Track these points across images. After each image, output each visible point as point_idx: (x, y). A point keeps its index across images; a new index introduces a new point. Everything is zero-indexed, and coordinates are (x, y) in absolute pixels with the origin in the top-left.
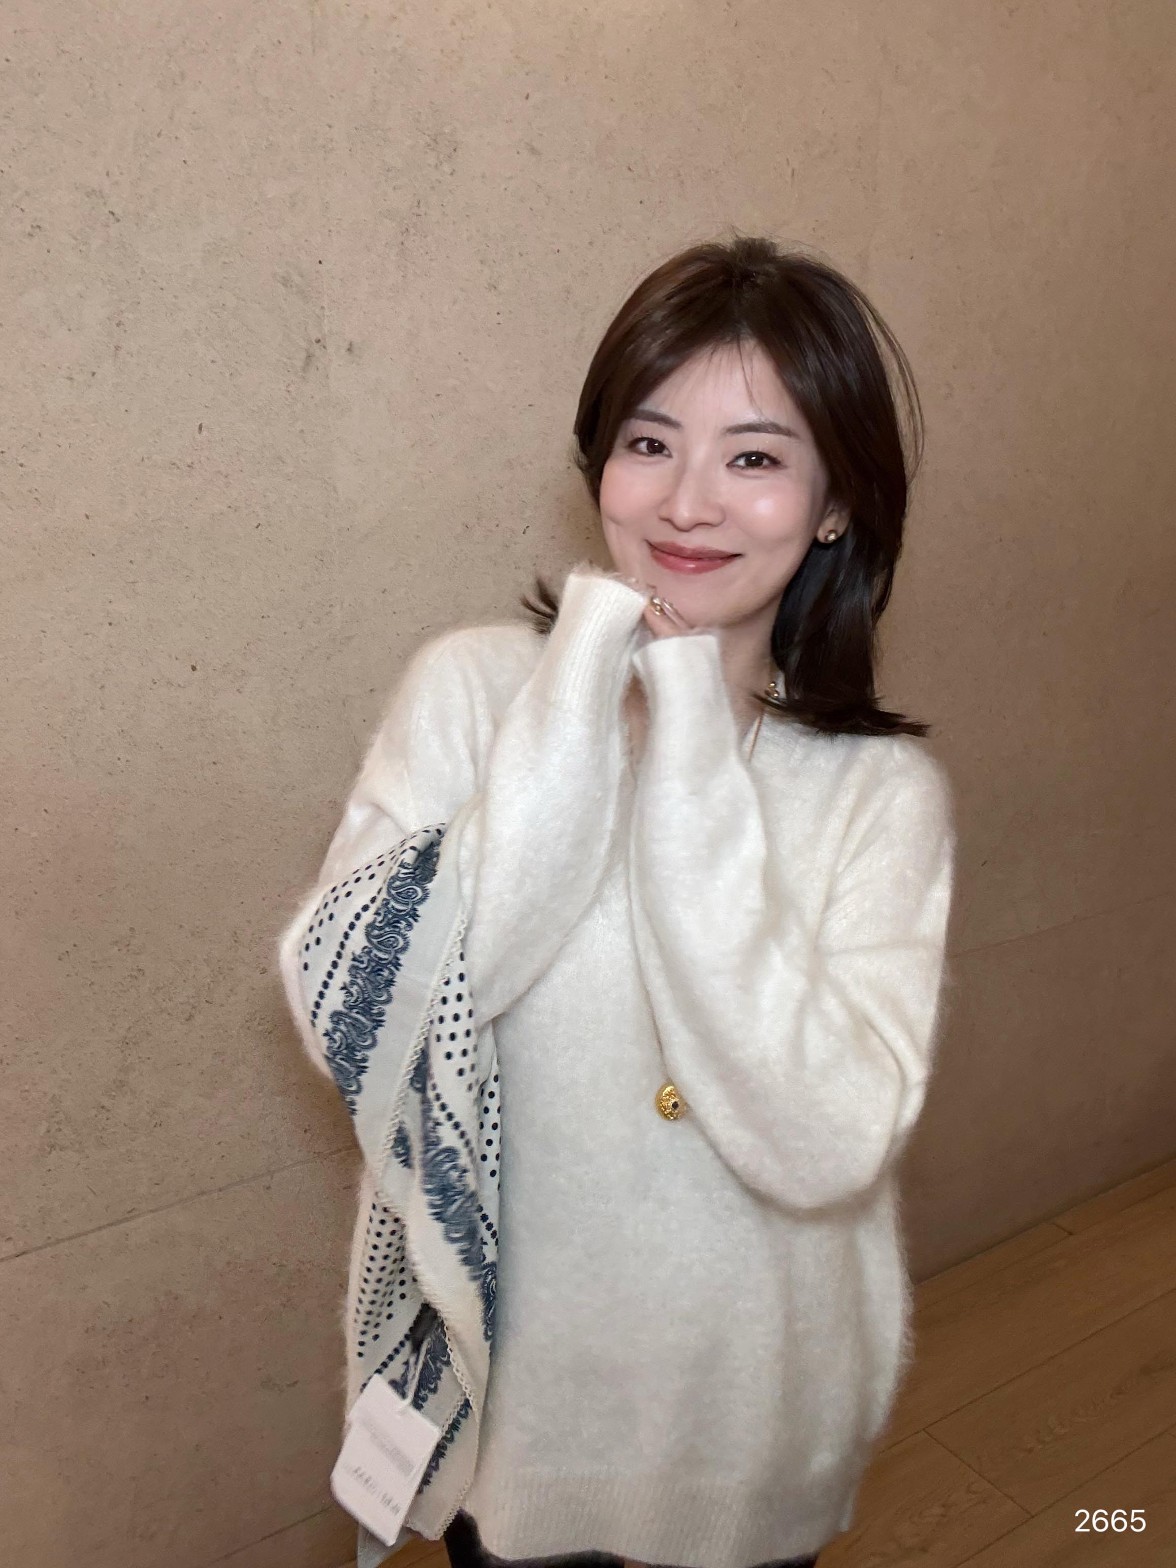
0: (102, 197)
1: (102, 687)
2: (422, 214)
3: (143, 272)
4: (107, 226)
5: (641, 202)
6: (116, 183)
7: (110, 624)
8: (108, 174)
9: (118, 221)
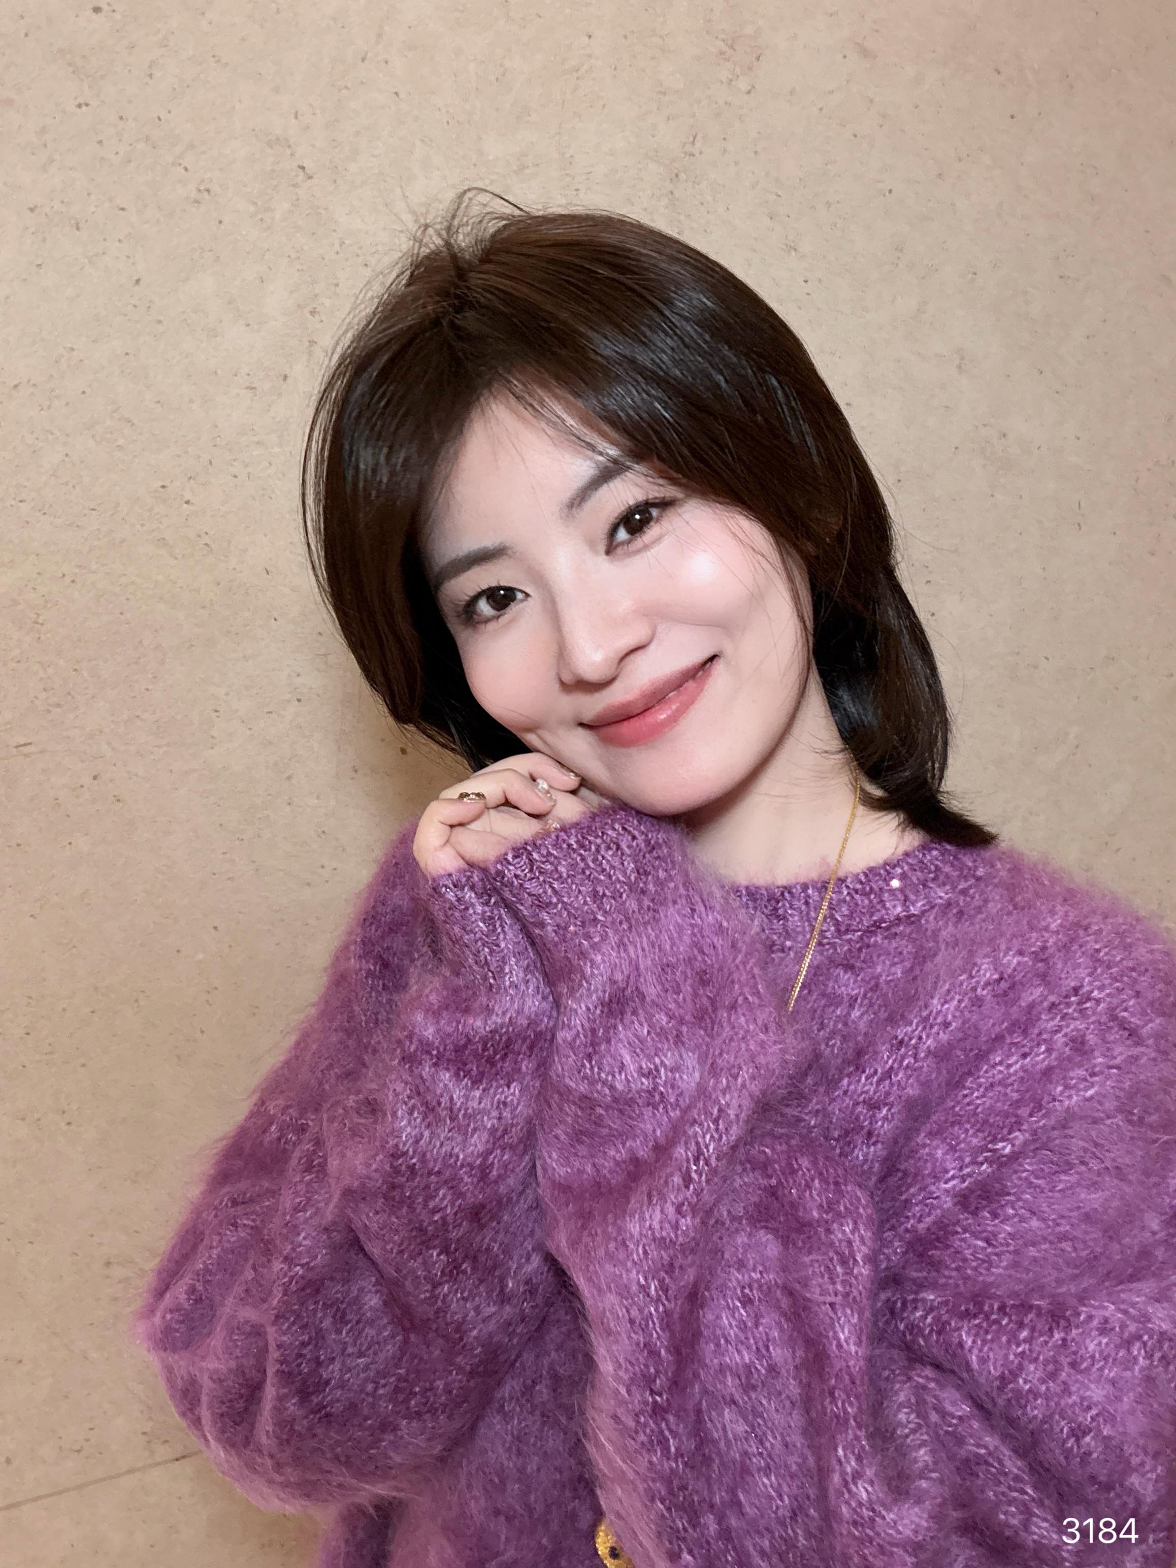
0: (289, 146)
1: (289, 778)
3: (342, 244)
4: (296, 185)
5: (1012, 117)
6: (307, 128)
7: (299, 700)
8: (296, 117)
9: (310, 177)
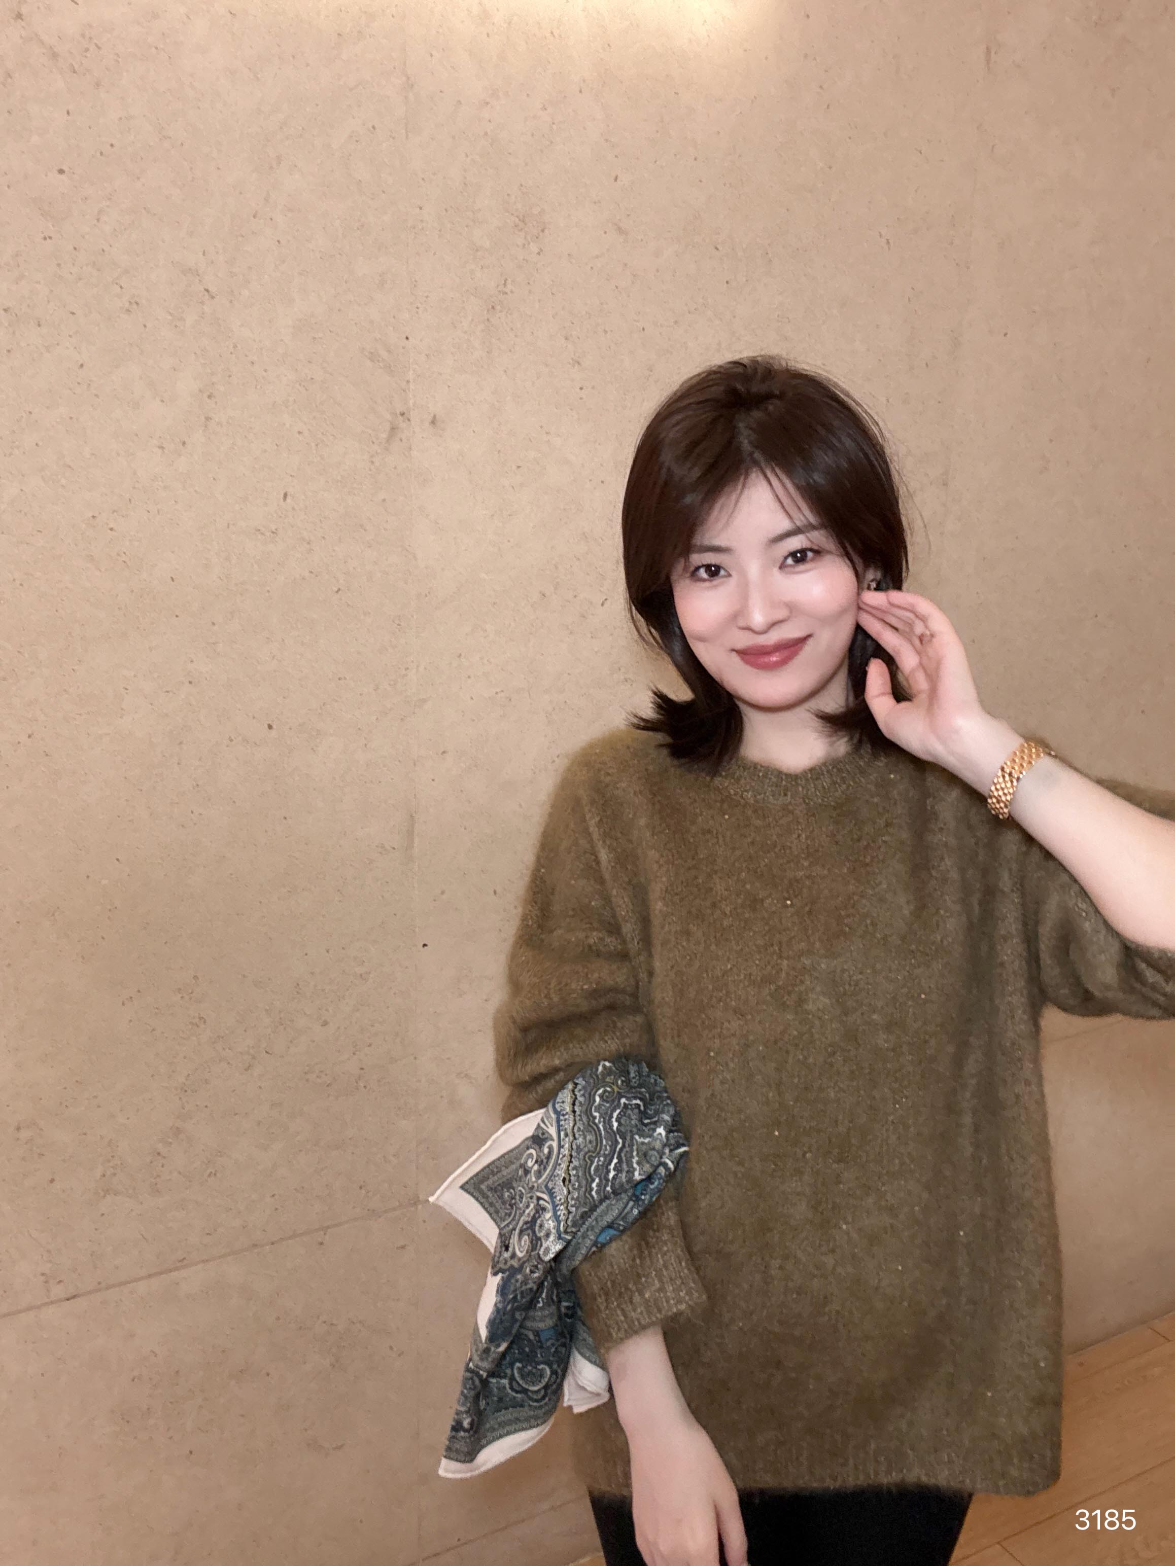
0: (198, 275)
1: (181, 743)
2: (509, 292)
3: (235, 347)
4: (202, 303)
5: (727, 282)
6: (212, 262)
7: (191, 683)
8: (204, 254)
9: (213, 298)
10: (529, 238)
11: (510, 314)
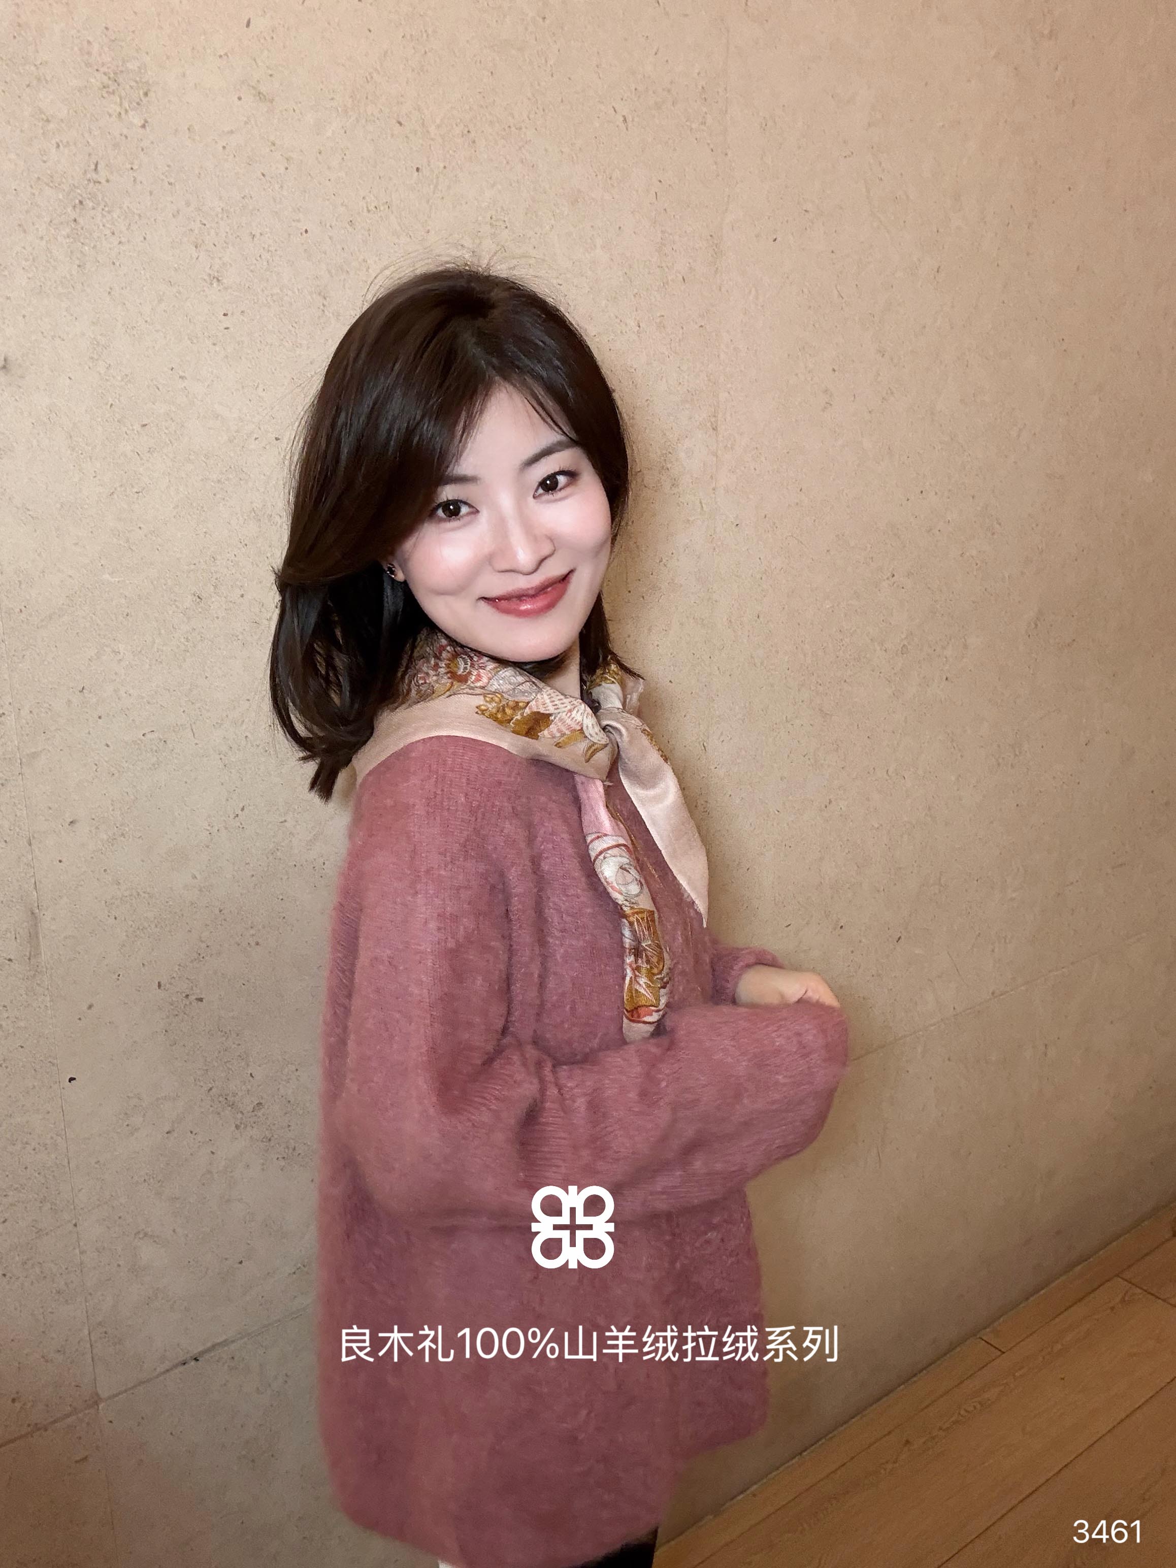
2: (103, 181)
10: (126, 105)
11: (109, 212)
